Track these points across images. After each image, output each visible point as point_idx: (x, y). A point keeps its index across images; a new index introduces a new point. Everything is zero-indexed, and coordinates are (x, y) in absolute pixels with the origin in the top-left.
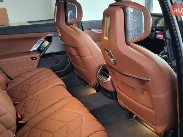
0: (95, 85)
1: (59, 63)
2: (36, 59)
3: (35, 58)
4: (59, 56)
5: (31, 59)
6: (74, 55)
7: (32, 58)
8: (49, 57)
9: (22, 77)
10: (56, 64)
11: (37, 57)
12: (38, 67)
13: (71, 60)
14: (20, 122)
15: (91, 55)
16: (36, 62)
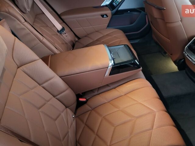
0: (178, 61)
1: (134, 23)
2: (107, 17)
3: (106, 15)
4: (136, 13)
5: (101, 17)
6: (156, 18)
7: (103, 16)
8: (123, 14)
9: (89, 37)
10: (131, 23)
11: (108, 15)
12: (108, 26)
13: (150, 20)
14: (81, 100)
15: (181, 21)
16: (107, 20)
